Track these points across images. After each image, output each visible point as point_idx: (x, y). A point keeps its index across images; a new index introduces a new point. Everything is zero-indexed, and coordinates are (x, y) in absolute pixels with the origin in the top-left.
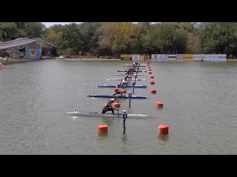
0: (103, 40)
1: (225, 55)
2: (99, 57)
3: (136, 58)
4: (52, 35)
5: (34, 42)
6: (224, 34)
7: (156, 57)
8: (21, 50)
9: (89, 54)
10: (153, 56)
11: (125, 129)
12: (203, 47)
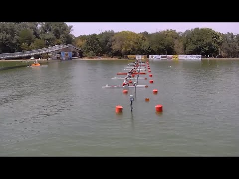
0: (115, 45)
1: (201, 55)
2: (112, 58)
3: (139, 57)
4: (80, 42)
5: (67, 48)
6: (200, 41)
7: (152, 57)
8: (58, 53)
9: (105, 55)
10: (150, 56)
11: (132, 108)
12: (185, 50)
